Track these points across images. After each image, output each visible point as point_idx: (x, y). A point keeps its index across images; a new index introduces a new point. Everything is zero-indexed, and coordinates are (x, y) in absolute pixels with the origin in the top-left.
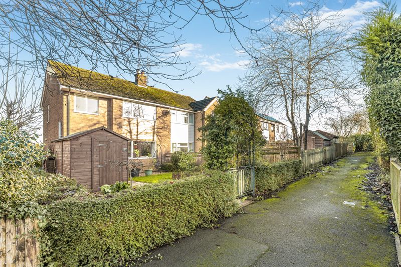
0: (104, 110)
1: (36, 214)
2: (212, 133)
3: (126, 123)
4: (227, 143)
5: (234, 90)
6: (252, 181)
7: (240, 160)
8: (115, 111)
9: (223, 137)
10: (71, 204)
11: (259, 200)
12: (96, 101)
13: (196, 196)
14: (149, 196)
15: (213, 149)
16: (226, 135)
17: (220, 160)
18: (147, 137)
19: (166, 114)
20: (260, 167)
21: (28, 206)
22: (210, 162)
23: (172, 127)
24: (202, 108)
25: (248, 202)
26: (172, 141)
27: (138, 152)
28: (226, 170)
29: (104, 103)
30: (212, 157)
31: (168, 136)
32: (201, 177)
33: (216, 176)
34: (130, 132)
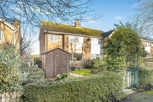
0: (61, 40)
1: (17, 90)
2: (109, 50)
3: (70, 45)
4: (119, 56)
5: (124, 24)
6: (137, 78)
7: (128, 66)
8: (66, 40)
9: (116, 52)
10: (33, 86)
11: (141, 91)
12: (58, 36)
13: (98, 87)
14: (70, 85)
15: (110, 59)
16: (118, 51)
17: (114, 65)
18: (79, 52)
19: (89, 40)
20: (142, 70)
21: (15, 86)
22: (108, 66)
23: (92, 46)
24: (107, 36)
25: (133, 92)
26: (92, 53)
27: (75, 58)
28: (118, 72)
29: (61, 37)
30: (109, 64)
31: (90, 51)
32: (102, 75)
33: (111, 76)
34: (72, 49)
